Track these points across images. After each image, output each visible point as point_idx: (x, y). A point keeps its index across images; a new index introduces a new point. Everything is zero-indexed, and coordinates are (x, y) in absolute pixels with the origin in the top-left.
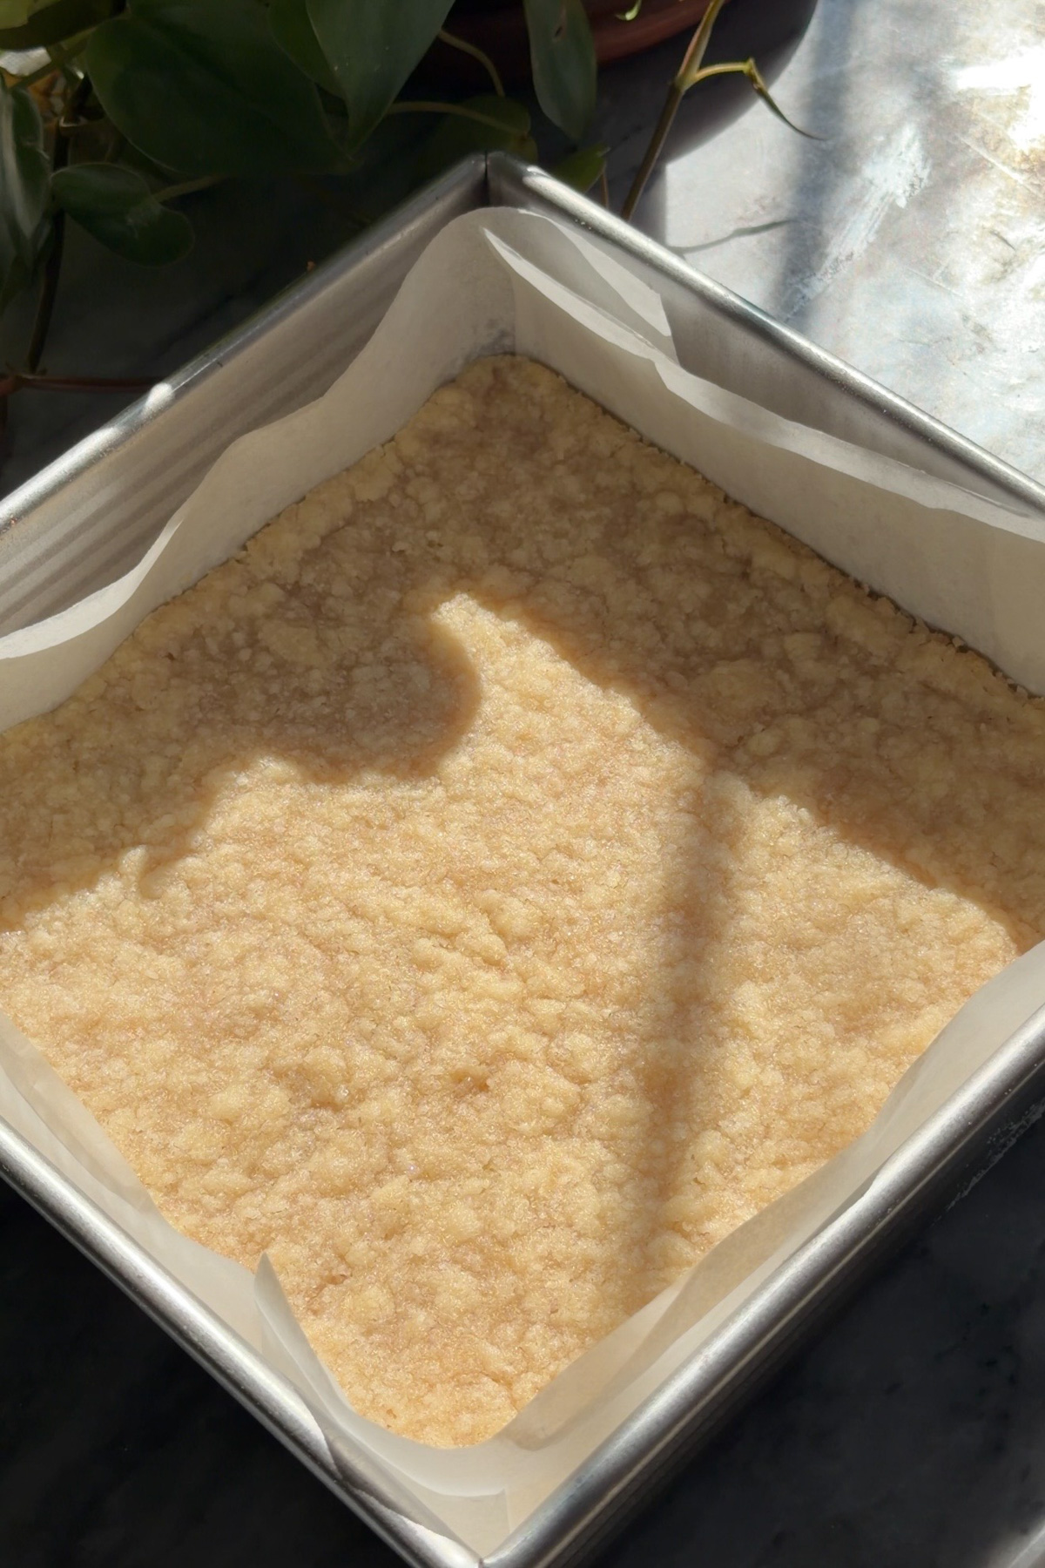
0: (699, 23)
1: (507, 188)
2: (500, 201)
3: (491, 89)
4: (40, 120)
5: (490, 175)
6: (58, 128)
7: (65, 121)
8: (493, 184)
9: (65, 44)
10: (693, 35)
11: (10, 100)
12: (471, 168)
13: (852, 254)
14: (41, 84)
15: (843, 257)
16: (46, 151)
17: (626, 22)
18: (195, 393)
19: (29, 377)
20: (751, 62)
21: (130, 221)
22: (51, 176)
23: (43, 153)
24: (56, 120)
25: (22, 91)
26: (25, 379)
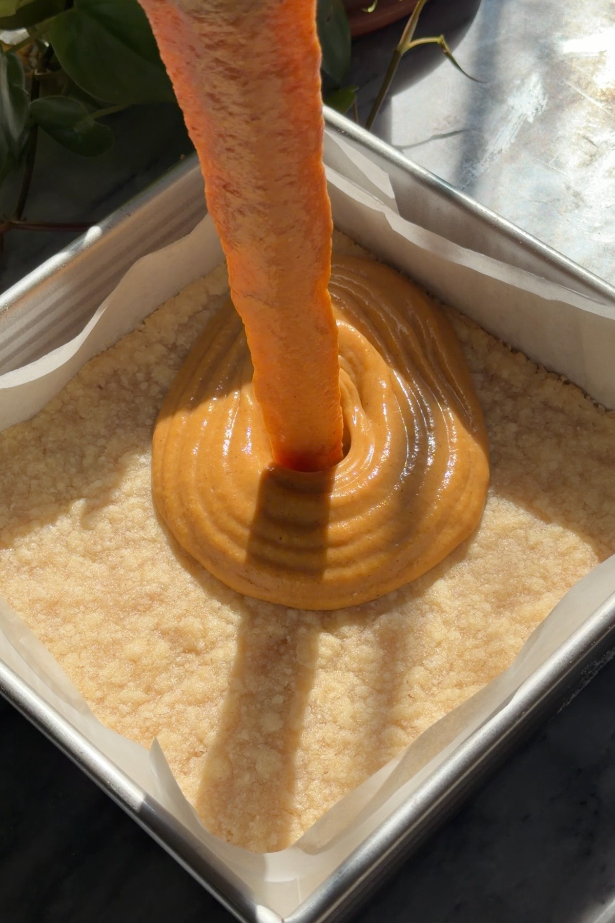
0: (411, 14)
4: (23, 71)
6: (34, 76)
7: (38, 72)
9: (38, 26)
10: (407, 21)
11: (5, 59)
13: (501, 150)
14: (23, 50)
15: (496, 152)
16: (26, 88)
17: (368, 13)
18: (114, 232)
19: (17, 222)
20: (442, 37)
21: (76, 130)
22: (30, 103)
23: (25, 90)
24: (32, 71)
25: (13, 54)
26: (15, 224)
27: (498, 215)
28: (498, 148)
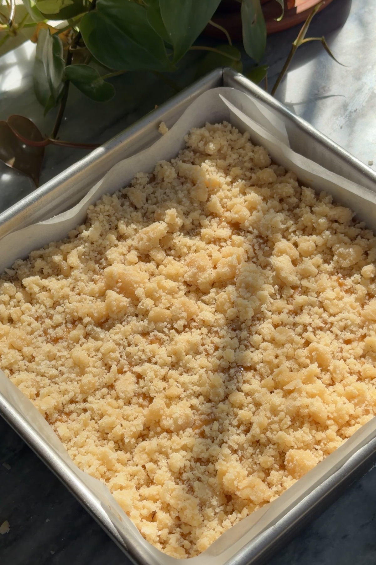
0: (305, 21)
1: (230, 81)
2: (227, 85)
3: (227, 42)
4: (62, 47)
5: (224, 76)
6: (69, 50)
7: (72, 47)
8: (225, 80)
9: (74, 19)
10: (303, 25)
11: (52, 39)
12: (218, 73)
13: (356, 110)
14: (65, 32)
15: (353, 111)
16: (64, 58)
17: (277, 21)
18: (112, 151)
19: (53, 140)
20: (323, 37)
21: (93, 85)
22: (65, 68)
23: (62, 59)
24: (68, 46)
25: (56, 36)
26: (51, 141)
27: (351, 154)
28: (355, 109)
